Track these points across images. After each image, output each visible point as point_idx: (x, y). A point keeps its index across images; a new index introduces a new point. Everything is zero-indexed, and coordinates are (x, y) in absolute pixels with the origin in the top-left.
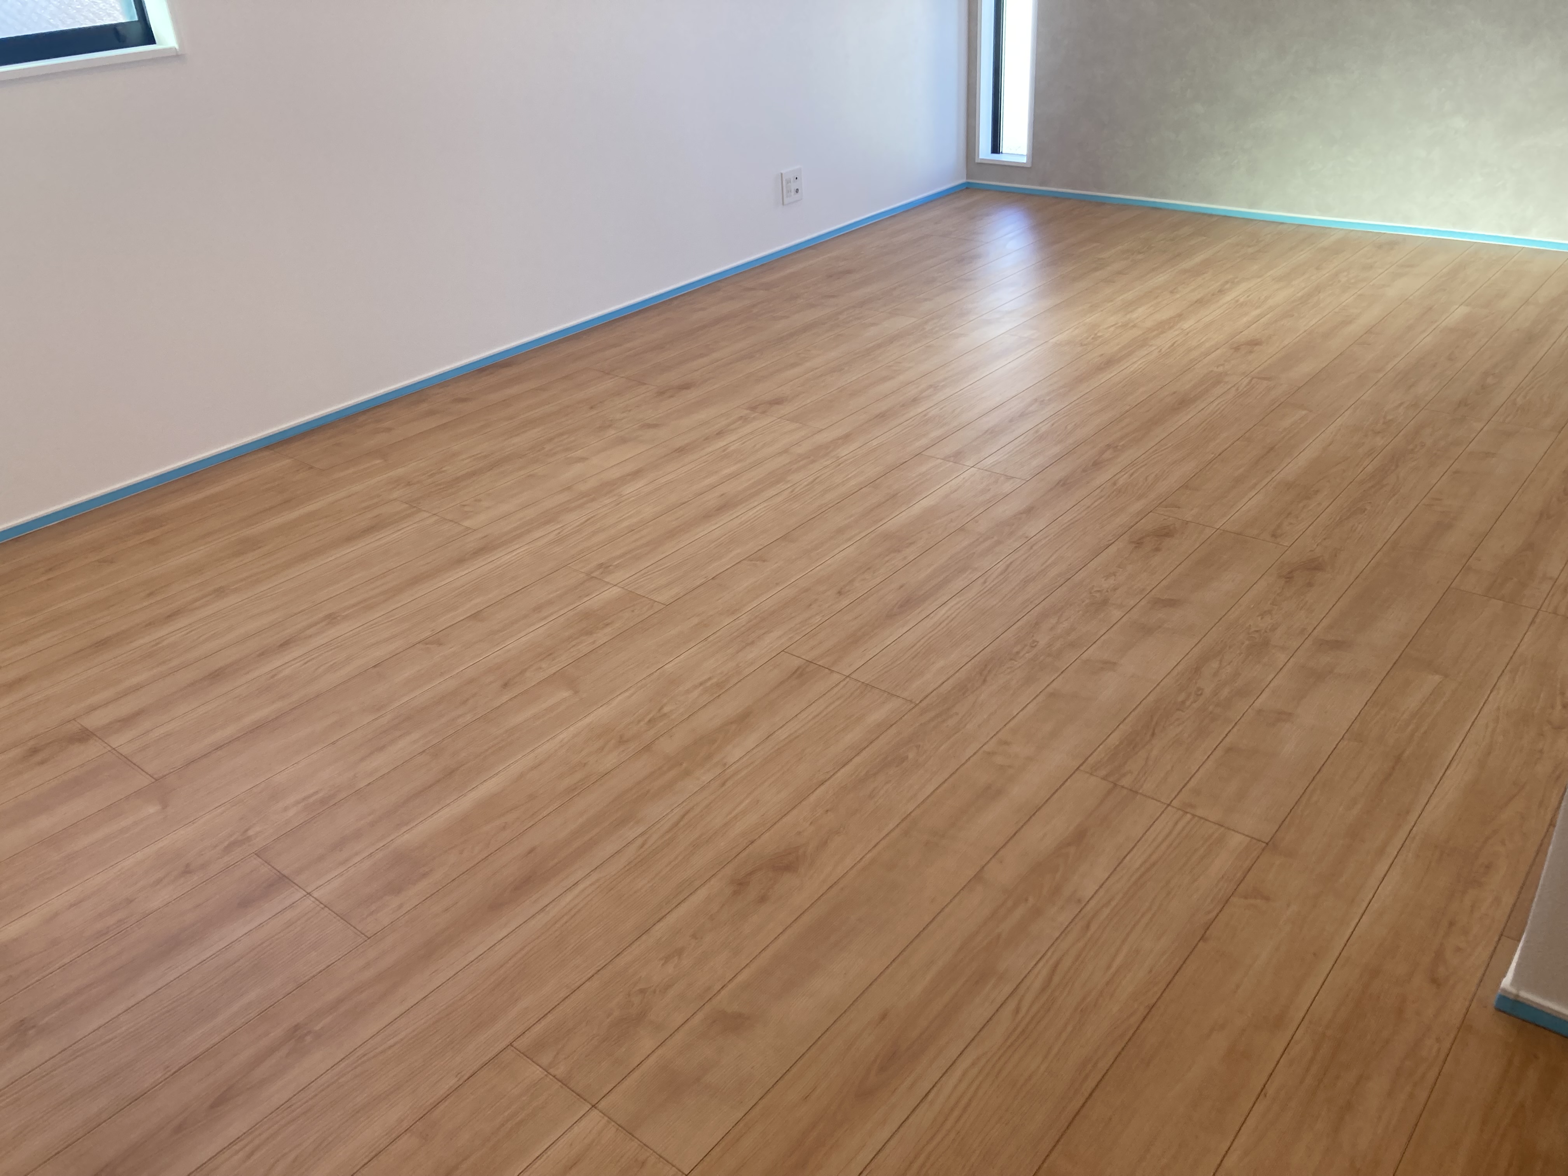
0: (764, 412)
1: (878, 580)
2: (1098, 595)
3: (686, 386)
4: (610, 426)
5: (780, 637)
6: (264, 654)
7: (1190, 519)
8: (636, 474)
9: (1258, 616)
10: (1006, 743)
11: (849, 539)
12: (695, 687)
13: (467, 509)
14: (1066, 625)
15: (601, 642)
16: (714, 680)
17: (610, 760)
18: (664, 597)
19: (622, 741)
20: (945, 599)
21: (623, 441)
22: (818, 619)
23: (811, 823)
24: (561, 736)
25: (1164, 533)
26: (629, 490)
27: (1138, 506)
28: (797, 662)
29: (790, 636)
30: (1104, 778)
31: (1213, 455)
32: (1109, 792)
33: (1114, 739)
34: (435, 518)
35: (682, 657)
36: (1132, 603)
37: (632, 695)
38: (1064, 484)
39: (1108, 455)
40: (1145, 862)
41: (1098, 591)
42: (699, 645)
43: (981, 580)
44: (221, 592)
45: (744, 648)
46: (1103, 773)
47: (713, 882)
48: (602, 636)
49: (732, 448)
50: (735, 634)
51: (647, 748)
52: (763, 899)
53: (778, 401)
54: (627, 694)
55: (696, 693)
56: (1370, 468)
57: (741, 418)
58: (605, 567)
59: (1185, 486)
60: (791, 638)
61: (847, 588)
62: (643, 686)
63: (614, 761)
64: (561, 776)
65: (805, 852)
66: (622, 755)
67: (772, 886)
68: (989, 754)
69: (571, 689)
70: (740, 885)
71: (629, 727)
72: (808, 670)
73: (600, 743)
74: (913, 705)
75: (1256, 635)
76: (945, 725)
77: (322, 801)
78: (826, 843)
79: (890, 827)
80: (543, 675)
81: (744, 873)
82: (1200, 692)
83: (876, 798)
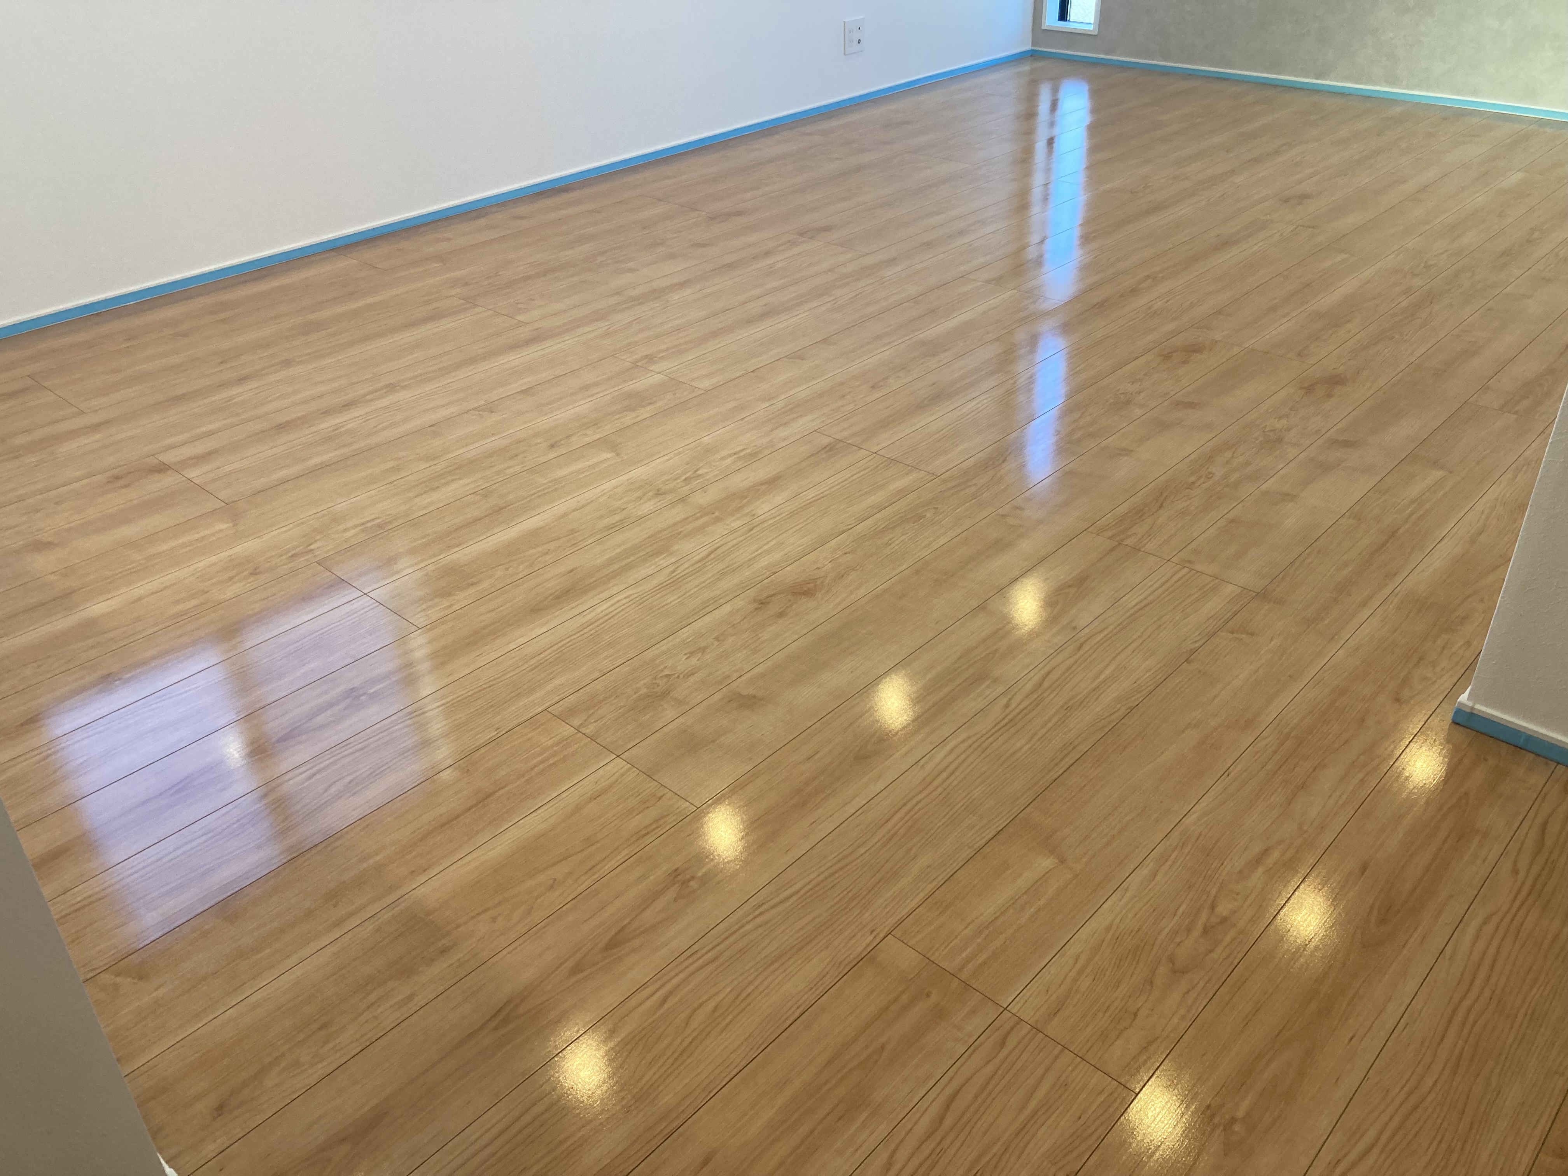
0: (811, 238)
1: (911, 378)
2: (1122, 396)
3: (737, 214)
4: (661, 243)
5: (812, 421)
6: (327, 412)
7: (1219, 339)
8: (683, 285)
9: (1275, 418)
10: (1020, 508)
11: (887, 344)
12: (730, 455)
13: (520, 306)
14: (1088, 419)
15: (643, 417)
16: (748, 451)
17: (648, 507)
18: (706, 384)
19: (659, 493)
20: (974, 395)
21: (672, 256)
22: (849, 408)
23: (831, 561)
24: (602, 487)
25: (1194, 349)
26: (675, 297)
27: (1168, 328)
28: (827, 441)
29: (822, 420)
30: (1110, 538)
31: (1248, 289)
32: (1113, 549)
33: (1123, 509)
34: (491, 312)
35: (719, 432)
36: (1155, 404)
37: (670, 459)
38: (1100, 307)
39: (1147, 284)
40: (1139, 602)
41: (1123, 393)
42: (736, 423)
43: (1012, 381)
44: (287, 363)
45: (778, 427)
46: (1110, 533)
47: (736, 600)
48: (645, 412)
49: (778, 266)
50: (771, 416)
51: (683, 500)
52: (781, 615)
53: (827, 229)
54: (666, 458)
55: (730, 460)
56: (1403, 305)
57: (789, 241)
58: (650, 359)
59: (1219, 312)
60: (824, 421)
61: (881, 384)
62: (680, 453)
63: (651, 508)
64: (601, 517)
65: (823, 582)
66: (659, 503)
67: (791, 605)
68: (1002, 515)
69: (614, 452)
70: (762, 603)
71: (667, 483)
72: (837, 446)
73: (639, 493)
74: (934, 477)
75: (1271, 434)
76: (963, 492)
77: (380, 526)
78: (843, 576)
79: (904, 567)
80: (588, 440)
81: (765, 595)
82: (1211, 475)
83: (893, 545)
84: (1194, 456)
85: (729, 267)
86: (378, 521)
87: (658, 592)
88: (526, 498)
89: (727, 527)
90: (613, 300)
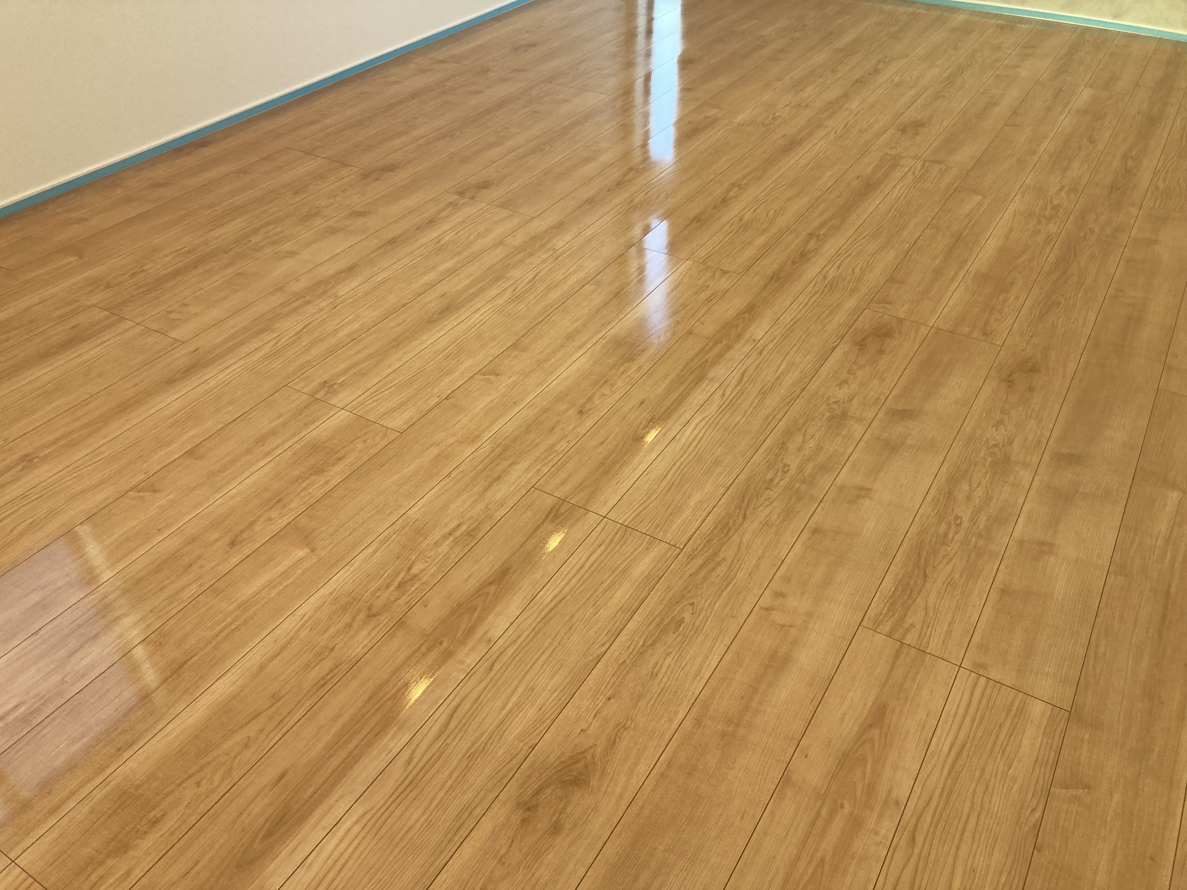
0: (473, 197)
1: (617, 396)
2: (835, 406)
3: (390, 168)
4: (316, 214)
5: (526, 471)
7: (903, 316)
8: (351, 270)
9: (992, 427)
10: (780, 595)
11: (580, 347)
12: (445, 537)
13: (172, 316)
14: (812, 443)
15: (334, 482)
16: (465, 527)
17: (359, 642)
18: (397, 422)
19: (371, 615)
20: (688, 416)
21: (332, 231)
22: (563, 446)
23: (595, 716)
24: (301, 611)
25: (883, 332)
26: (344, 290)
27: (850, 303)
28: (550, 501)
29: (536, 469)
30: (889, 635)
31: (908, 245)
32: (897, 654)
33: (888, 585)
34: (139, 328)
35: (426, 498)
36: (870, 415)
37: (375, 552)
38: (778, 279)
39: (812, 245)
40: (953, 744)
41: (835, 402)
42: (443, 483)
43: (720, 393)
45: (491, 485)
46: (886, 628)
47: (496, 806)
48: (335, 474)
49: (446, 239)
50: (479, 467)
51: (401, 624)
52: (556, 829)
53: (485, 185)
54: (370, 550)
55: (445, 547)
56: (1052, 258)
57: (451, 204)
58: (329, 387)
59: (891, 279)
60: (539, 470)
61: (588, 406)
62: (386, 539)
63: (365, 642)
64: (307, 667)
65: (593, 757)
66: (374, 633)
67: (564, 808)
68: (767, 609)
69: (307, 545)
70: (529, 809)
71: (378, 594)
72: (562, 511)
73: (346, 619)
74: (678, 550)
75: (996, 450)
76: (714, 574)
77: (25, 719)
78: (615, 743)
79: (681, 716)
80: (275, 528)
81: (529, 792)
82: (959, 520)
83: (660, 676)
84: (933, 492)
85: (394, 242)
86: (23, 709)
87: (395, 805)
88: (210, 642)
89: (462, 667)
90: (276, 300)
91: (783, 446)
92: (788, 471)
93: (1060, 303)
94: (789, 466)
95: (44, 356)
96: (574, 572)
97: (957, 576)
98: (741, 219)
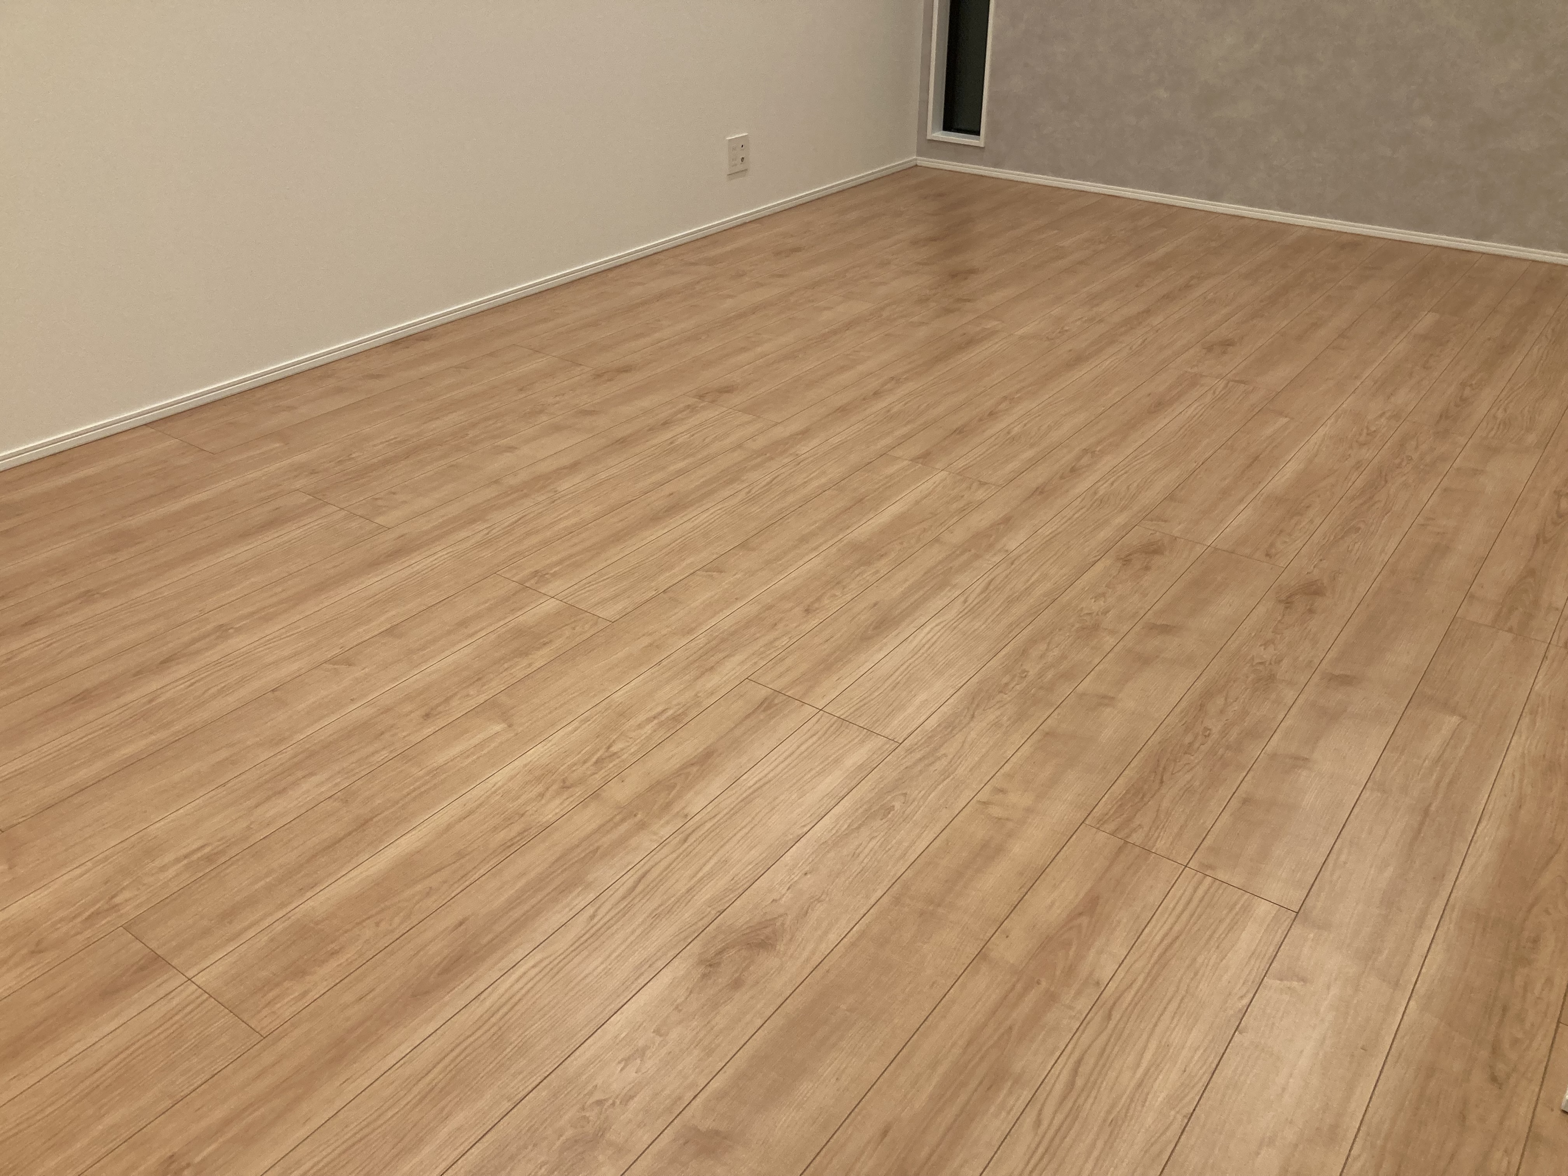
0: (712, 402)
1: (849, 597)
2: (1088, 618)
3: (627, 369)
4: (541, 412)
5: (741, 663)
6: (140, 673)
7: (1178, 534)
8: (574, 467)
9: (1261, 646)
10: (1002, 791)
11: (814, 549)
12: (649, 720)
13: (380, 503)
14: (1056, 652)
15: (538, 665)
16: (670, 712)
17: (551, 810)
18: (610, 612)
19: (565, 786)
20: (923, 620)
21: (557, 428)
22: (784, 641)
23: (789, 888)
24: (493, 780)
25: (1153, 549)
26: (565, 485)
27: (1120, 520)
28: (764, 692)
29: (753, 661)
30: (1113, 834)
31: (1195, 465)
32: (1120, 851)
33: (1121, 786)
34: (343, 513)
35: (632, 684)
36: (1126, 628)
37: (576, 729)
38: (1041, 493)
39: (1085, 461)
40: (1165, 936)
41: (1088, 614)
42: (652, 670)
43: (962, 599)
45: (703, 674)
46: (1111, 827)
47: (676, 962)
48: (540, 658)
49: (680, 440)
50: (691, 658)
51: (595, 795)
52: (737, 984)
53: (728, 390)
54: (570, 728)
55: (648, 729)
56: (1359, 483)
57: (688, 407)
58: (541, 576)
59: (1171, 497)
60: (755, 663)
61: (816, 605)
62: (587, 720)
63: (557, 811)
64: (495, 829)
65: (783, 924)
66: (567, 803)
67: (747, 967)
68: (984, 803)
69: (504, 721)
70: (710, 965)
71: (574, 768)
72: (776, 701)
73: (540, 788)
74: (897, 744)
75: (1261, 668)
76: (932, 768)
77: (209, 859)
78: (807, 912)
79: (879, 893)
80: (472, 703)
81: (712, 951)
82: (1208, 732)
83: (862, 856)
84: (1183, 704)
85: (623, 442)
86: (207, 850)
87: (574, 954)
88: (397, 803)
89: (655, 837)
90: (490, 493)
91: (1024, 652)
92: (1026, 676)
93: (1359, 528)
94: (1028, 672)
95: (245, 535)
96: (781, 758)
97: (1197, 783)
98: (1009, 433)
